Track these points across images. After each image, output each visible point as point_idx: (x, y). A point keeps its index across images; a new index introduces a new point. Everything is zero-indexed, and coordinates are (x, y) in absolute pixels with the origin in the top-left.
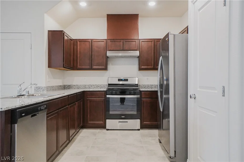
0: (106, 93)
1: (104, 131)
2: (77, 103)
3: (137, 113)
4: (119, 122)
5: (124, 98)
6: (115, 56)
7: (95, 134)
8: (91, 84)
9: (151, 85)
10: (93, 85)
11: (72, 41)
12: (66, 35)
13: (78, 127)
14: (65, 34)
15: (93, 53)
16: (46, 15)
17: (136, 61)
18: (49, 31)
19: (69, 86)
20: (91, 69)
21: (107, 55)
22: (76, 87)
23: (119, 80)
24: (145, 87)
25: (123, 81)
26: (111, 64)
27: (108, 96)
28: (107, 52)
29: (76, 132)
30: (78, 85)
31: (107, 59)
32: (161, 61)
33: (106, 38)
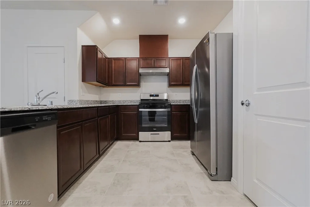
0: (139, 107)
1: (137, 142)
2: (109, 116)
3: (168, 126)
4: (151, 134)
5: (155, 112)
6: (147, 73)
7: (128, 146)
8: (126, 100)
9: (180, 100)
10: (127, 101)
11: (107, 59)
12: (99, 51)
13: (111, 140)
14: (98, 49)
15: (127, 71)
16: (78, 29)
17: (166, 78)
18: (83, 46)
19: (105, 101)
20: (125, 85)
21: (140, 72)
22: (112, 103)
23: (151, 96)
24: (174, 101)
25: (154, 96)
26: (143, 82)
27: (140, 110)
28: (140, 69)
29: (109, 145)
30: (113, 101)
31: (139, 76)
32: (196, 69)
33: (139, 57)
